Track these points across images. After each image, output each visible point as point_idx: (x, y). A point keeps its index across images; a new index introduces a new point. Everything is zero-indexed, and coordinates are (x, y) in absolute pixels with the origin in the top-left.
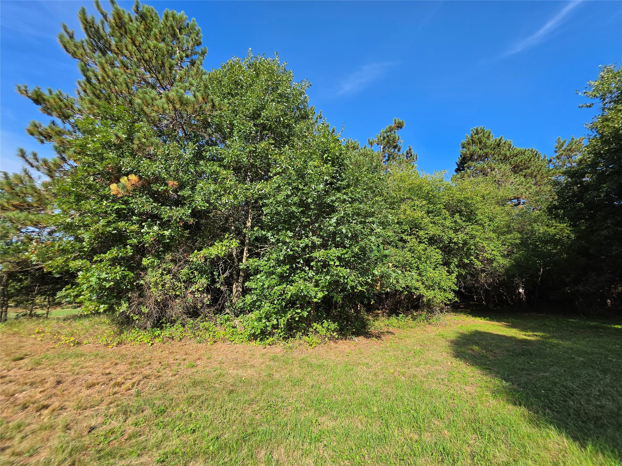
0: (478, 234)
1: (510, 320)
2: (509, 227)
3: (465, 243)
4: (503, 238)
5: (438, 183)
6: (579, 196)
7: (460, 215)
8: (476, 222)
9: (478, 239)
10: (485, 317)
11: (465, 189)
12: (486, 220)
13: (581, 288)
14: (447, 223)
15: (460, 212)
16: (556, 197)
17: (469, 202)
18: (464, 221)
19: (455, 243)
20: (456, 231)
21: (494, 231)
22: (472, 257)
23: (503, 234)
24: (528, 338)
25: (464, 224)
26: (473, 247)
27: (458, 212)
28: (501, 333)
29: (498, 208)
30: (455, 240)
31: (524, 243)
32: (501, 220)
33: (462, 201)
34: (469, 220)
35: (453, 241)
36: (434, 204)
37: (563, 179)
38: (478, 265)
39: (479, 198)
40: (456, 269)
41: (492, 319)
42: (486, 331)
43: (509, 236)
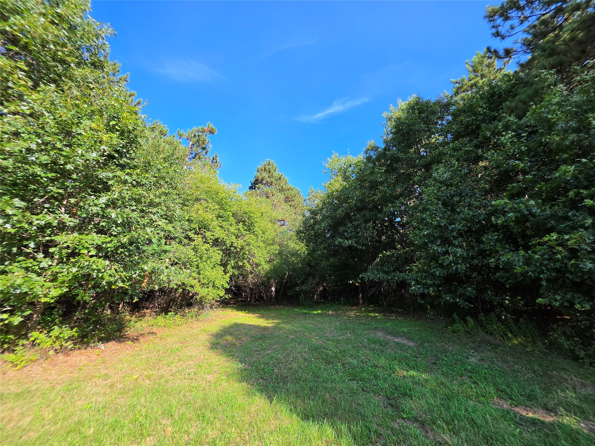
0: (252, 242)
1: (261, 312)
2: (274, 241)
3: (242, 248)
4: (268, 248)
5: (232, 193)
6: (312, 227)
7: (243, 224)
8: (253, 232)
9: (251, 246)
10: (245, 311)
11: (251, 204)
12: (260, 232)
13: (304, 287)
14: (232, 229)
15: (244, 222)
16: (302, 225)
17: (252, 215)
18: (245, 230)
19: (235, 248)
20: (237, 237)
21: (264, 242)
22: (245, 261)
23: (269, 245)
24: (268, 325)
25: (244, 233)
26: (247, 252)
27: (243, 221)
28: (252, 323)
29: (270, 225)
30: (235, 245)
31: (280, 253)
32: (270, 235)
33: (247, 213)
34: (249, 230)
35: (234, 245)
36: (225, 210)
37: (308, 214)
38: (248, 268)
39: (259, 215)
40: (231, 270)
41: (249, 312)
42: (242, 322)
43: (272, 247)
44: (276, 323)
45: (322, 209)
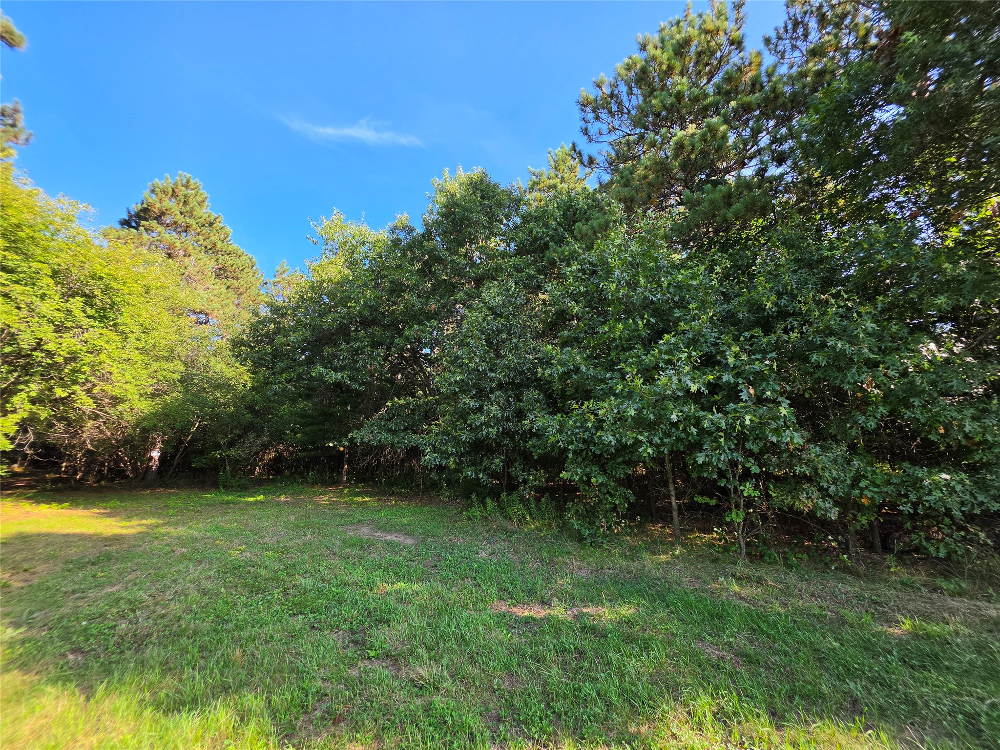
0: (107, 347)
1: (112, 504)
2: (172, 351)
3: (73, 358)
4: (155, 365)
5: (58, 219)
6: (270, 338)
7: (85, 303)
8: (115, 325)
9: (103, 357)
10: (60, 502)
11: (118, 261)
12: (136, 329)
14: (45, 308)
15: (89, 298)
16: (248, 330)
17: (115, 285)
18: (89, 317)
19: (50, 354)
20: (59, 329)
21: (142, 351)
22: (76, 388)
23: (157, 359)
25: (86, 322)
26: (86, 368)
27: (84, 295)
28: (77, 530)
29: (166, 317)
30: (51, 347)
31: (185, 381)
32: (163, 337)
33: (101, 278)
34: (103, 318)
35: (45, 347)
36: (27, 257)
37: (264, 312)
38: (85, 403)
39: (138, 288)
40: (28, 406)
41: (75, 504)
42: (50, 530)
43: (165, 365)
44: (148, 526)
45: (295, 309)
